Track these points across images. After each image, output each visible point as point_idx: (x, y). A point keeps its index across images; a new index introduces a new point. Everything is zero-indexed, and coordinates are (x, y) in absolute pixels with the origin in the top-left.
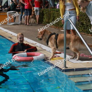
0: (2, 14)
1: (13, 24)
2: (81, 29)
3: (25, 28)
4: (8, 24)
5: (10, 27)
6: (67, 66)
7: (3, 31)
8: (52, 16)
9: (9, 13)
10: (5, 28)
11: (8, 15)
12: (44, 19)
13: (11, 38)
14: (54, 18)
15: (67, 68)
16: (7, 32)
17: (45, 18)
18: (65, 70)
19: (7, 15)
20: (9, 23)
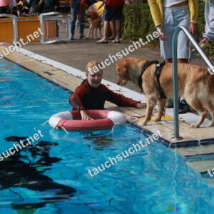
0: (27, 20)
1: (54, 41)
2: (210, 49)
3: (81, 50)
4: (42, 42)
5: (47, 48)
6: (181, 134)
7: (32, 58)
8: (143, 20)
9: (44, 17)
10: (36, 52)
11: (41, 20)
12: (126, 27)
13: (50, 74)
14: (149, 25)
15: (182, 138)
16: (40, 61)
17: (129, 26)
18: (177, 143)
19: (39, 21)
20: (45, 41)
